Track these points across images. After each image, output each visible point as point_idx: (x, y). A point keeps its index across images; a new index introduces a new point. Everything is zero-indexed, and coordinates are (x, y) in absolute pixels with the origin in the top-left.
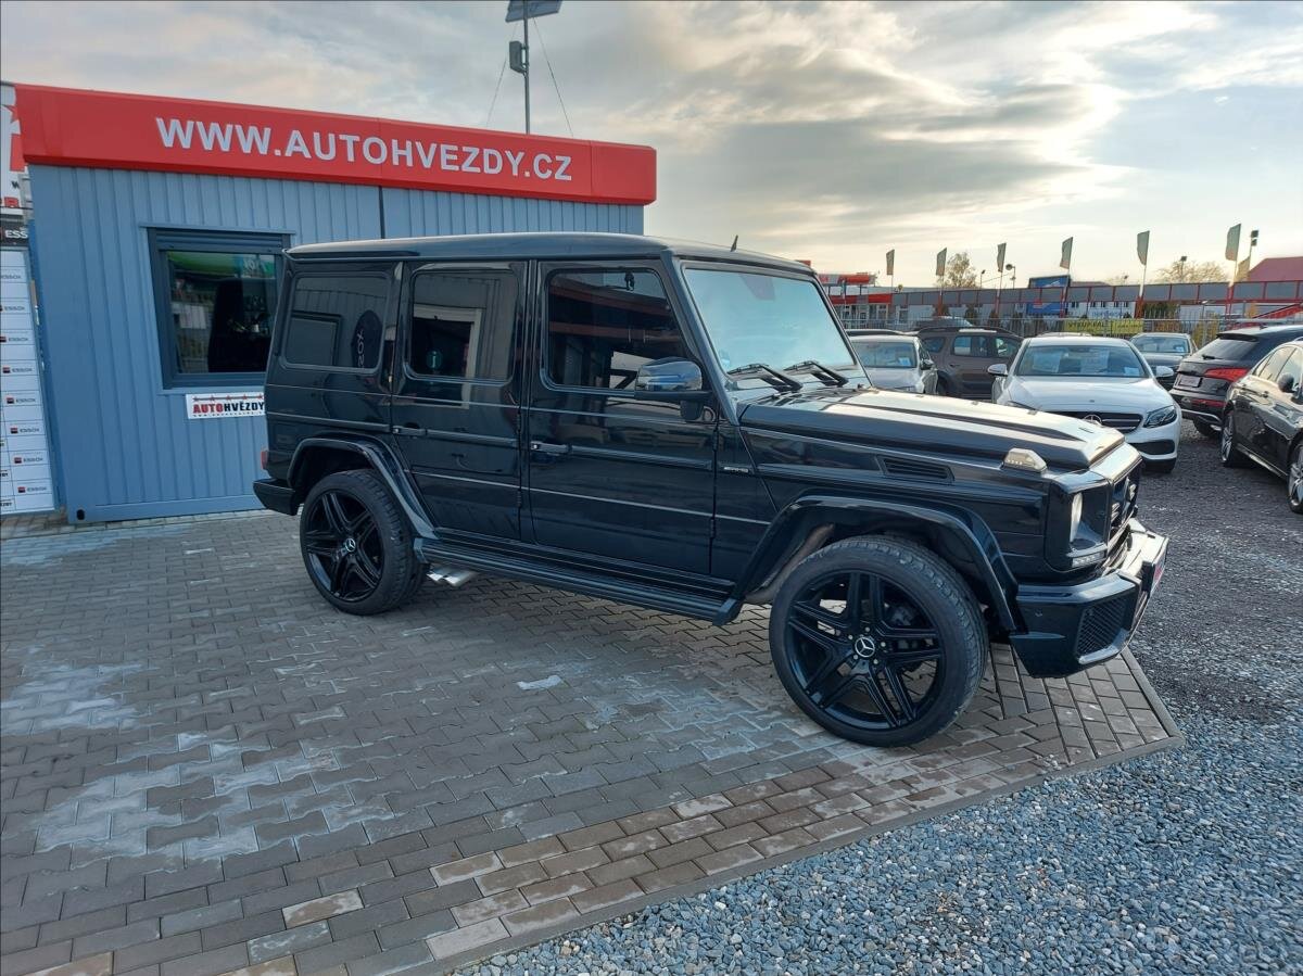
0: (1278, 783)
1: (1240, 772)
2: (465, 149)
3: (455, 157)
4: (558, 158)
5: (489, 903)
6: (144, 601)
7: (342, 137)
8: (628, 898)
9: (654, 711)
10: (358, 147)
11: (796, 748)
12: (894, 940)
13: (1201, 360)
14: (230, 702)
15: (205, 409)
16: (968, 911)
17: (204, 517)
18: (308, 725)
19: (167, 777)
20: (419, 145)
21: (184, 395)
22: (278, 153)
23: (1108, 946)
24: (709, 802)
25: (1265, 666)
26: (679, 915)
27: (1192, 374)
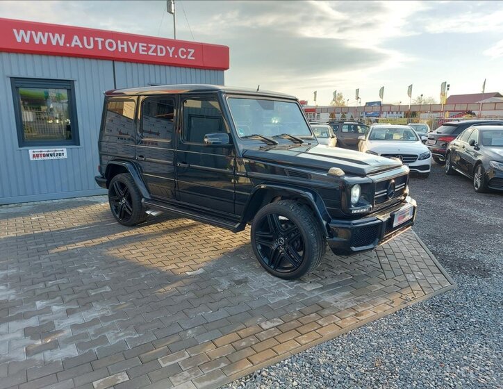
0: (496, 302)
1: (481, 298)
2: (150, 45)
3: (145, 49)
4: (189, 50)
5: (186, 374)
6: (15, 241)
7: (96, 39)
8: (246, 367)
9: (246, 282)
10: (103, 43)
11: (306, 296)
12: (361, 379)
13: (436, 134)
14: (58, 285)
15: (38, 156)
16: (388, 364)
17: (39, 203)
18: (95, 295)
19: (33, 322)
20: (130, 43)
21: (28, 150)
22: (68, 45)
23: (447, 377)
24: (274, 322)
25: (480, 254)
26: (269, 374)
27: (433, 139)
